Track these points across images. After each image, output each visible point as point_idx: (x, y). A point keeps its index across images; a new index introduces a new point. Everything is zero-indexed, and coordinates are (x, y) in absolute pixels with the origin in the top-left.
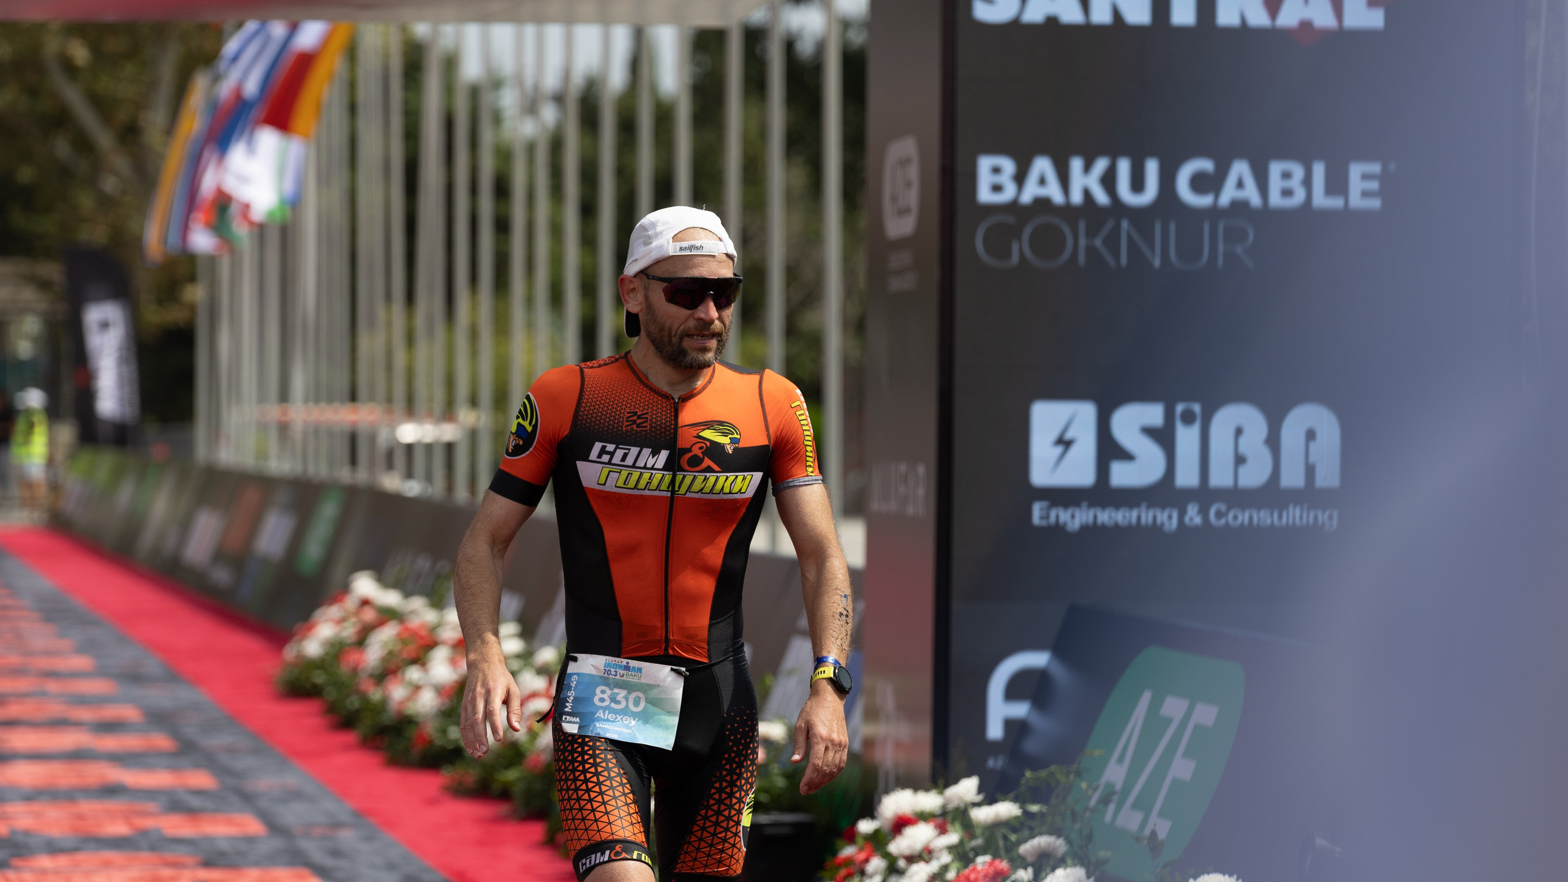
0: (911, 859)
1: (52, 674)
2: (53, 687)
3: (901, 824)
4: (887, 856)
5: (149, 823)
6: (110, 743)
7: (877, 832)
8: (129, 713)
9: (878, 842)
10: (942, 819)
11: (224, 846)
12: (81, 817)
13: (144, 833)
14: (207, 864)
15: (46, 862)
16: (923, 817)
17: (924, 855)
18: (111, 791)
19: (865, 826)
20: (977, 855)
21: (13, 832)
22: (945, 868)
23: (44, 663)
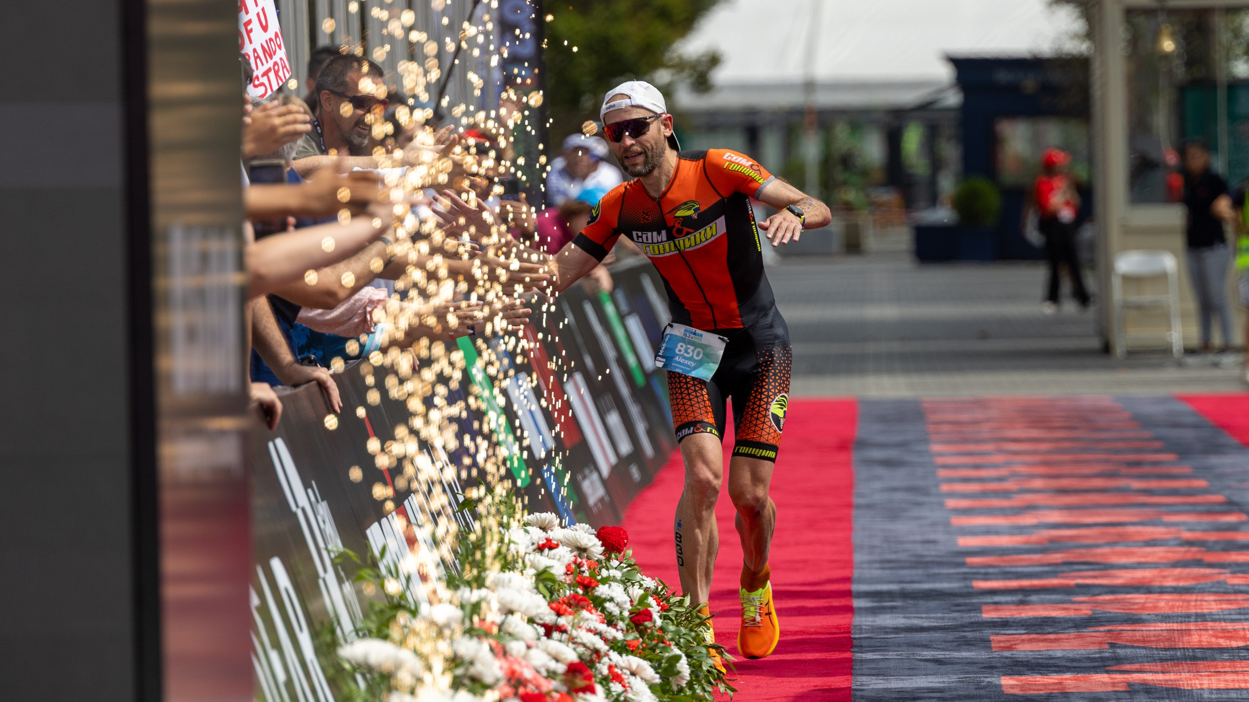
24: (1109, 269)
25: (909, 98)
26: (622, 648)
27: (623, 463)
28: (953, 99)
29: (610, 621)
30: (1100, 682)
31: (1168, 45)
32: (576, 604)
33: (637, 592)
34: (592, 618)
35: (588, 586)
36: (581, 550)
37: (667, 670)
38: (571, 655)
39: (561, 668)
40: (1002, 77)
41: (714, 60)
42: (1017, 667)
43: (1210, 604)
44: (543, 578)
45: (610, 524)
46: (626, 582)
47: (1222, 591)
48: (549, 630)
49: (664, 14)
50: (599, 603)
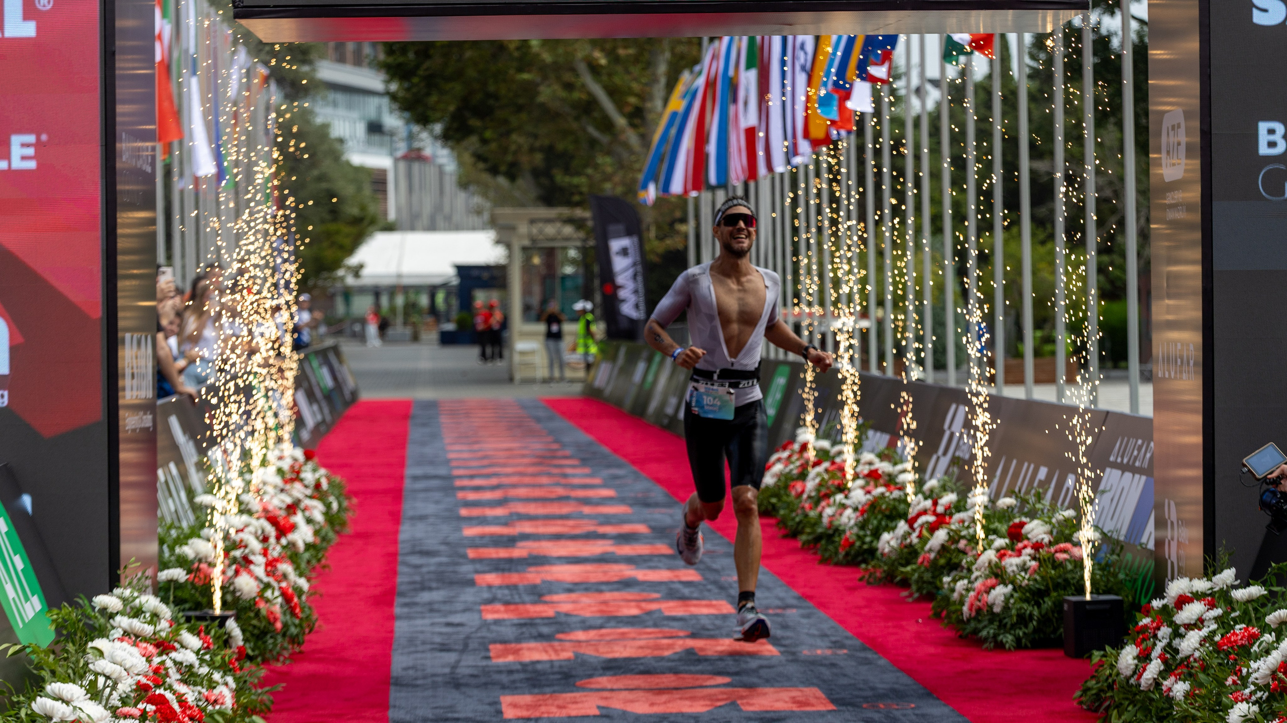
0: (1189, 627)
1: (586, 501)
2: (587, 510)
3: (1182, 601)
4: (1171, 624)
5: (653, 606)
6: (627, 550)
7: (1165, 607)
8: (641, 528)
9: (1166, 614)
10: (1212, 599)
11: (705, 622)
12: (605, 603)
13: (649, 613)
14: (693, 636)
15: (580, 635)
16: (1198, 596)
17: (1199, 623)
18: (627, 584)
19: (1156, 604)
20: (1236, 623)
21: (558, 613)
22: (1214, 633)
23: (581, 493)
24: (511, 349)
25: (437, 281)
26: (311, 497)
27: (317, 426)
28: (455, 282)
29: (306, 487)
30: (499, 512)
31: (536, 260)
32: (292, 480)
33: (317, 475)
34: (297, 485)
35: (298, 473)
36: (295, 460)
37: (328, 506)
38: (289, 500)
39: (284, 506)
40: (475, 273)
41: (361, 266)
42: (468, 504)
43: (544, 480)
44: (280, 471)
45: (310, 448)
46: (314, 470)
47: (549, 475)
48: (282, 490)
49: (341, 247)
50: (301, 480)
